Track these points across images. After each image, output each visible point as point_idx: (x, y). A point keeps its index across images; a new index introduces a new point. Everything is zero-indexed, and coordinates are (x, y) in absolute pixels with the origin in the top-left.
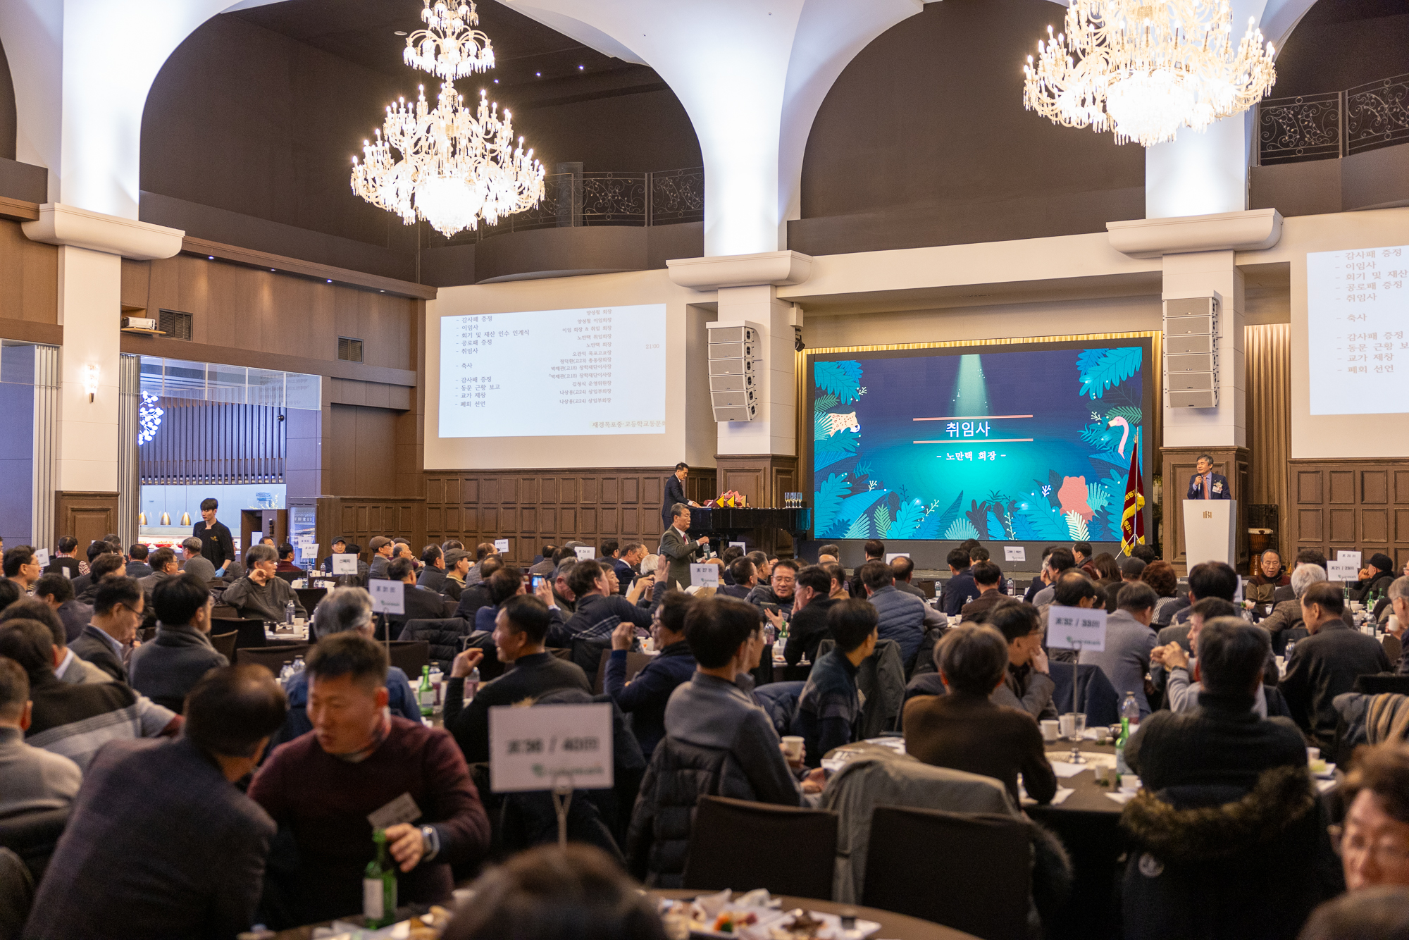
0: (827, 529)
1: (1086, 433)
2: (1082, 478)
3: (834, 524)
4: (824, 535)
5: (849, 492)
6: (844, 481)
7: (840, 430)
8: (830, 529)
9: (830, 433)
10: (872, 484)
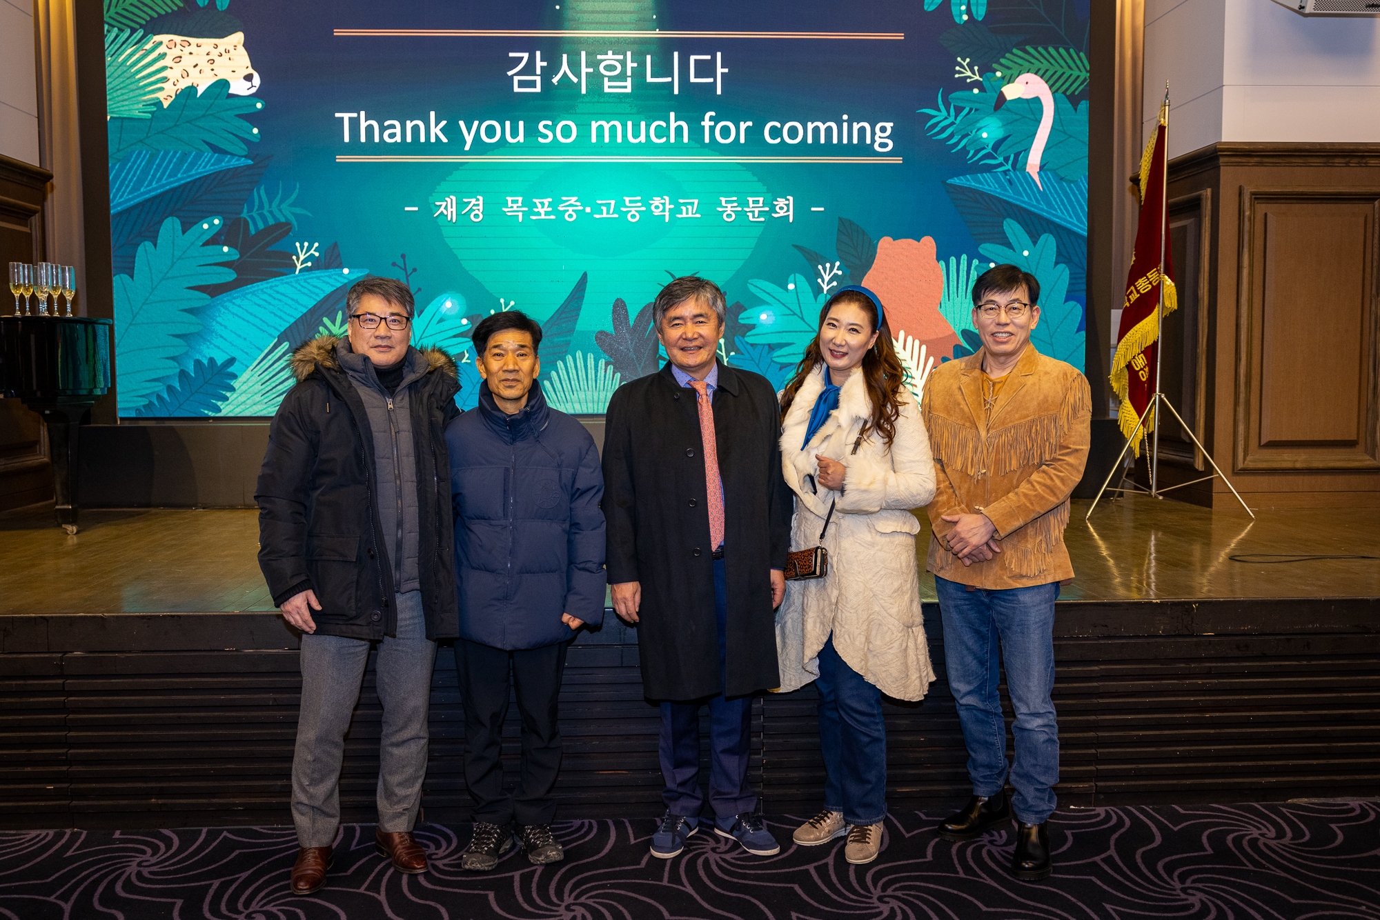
0: (160, 388)
1: (940, 116)
2: (929, 243)
3: (183, 374)
4: (149, 406)
5: (229, 276)
6: (214, 240)
7: (192, 89)
8: (170, 389)
9: (161, 96)
10: (304, 253)
